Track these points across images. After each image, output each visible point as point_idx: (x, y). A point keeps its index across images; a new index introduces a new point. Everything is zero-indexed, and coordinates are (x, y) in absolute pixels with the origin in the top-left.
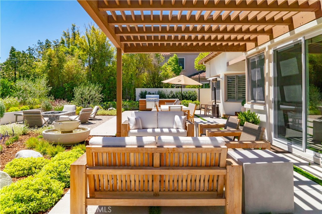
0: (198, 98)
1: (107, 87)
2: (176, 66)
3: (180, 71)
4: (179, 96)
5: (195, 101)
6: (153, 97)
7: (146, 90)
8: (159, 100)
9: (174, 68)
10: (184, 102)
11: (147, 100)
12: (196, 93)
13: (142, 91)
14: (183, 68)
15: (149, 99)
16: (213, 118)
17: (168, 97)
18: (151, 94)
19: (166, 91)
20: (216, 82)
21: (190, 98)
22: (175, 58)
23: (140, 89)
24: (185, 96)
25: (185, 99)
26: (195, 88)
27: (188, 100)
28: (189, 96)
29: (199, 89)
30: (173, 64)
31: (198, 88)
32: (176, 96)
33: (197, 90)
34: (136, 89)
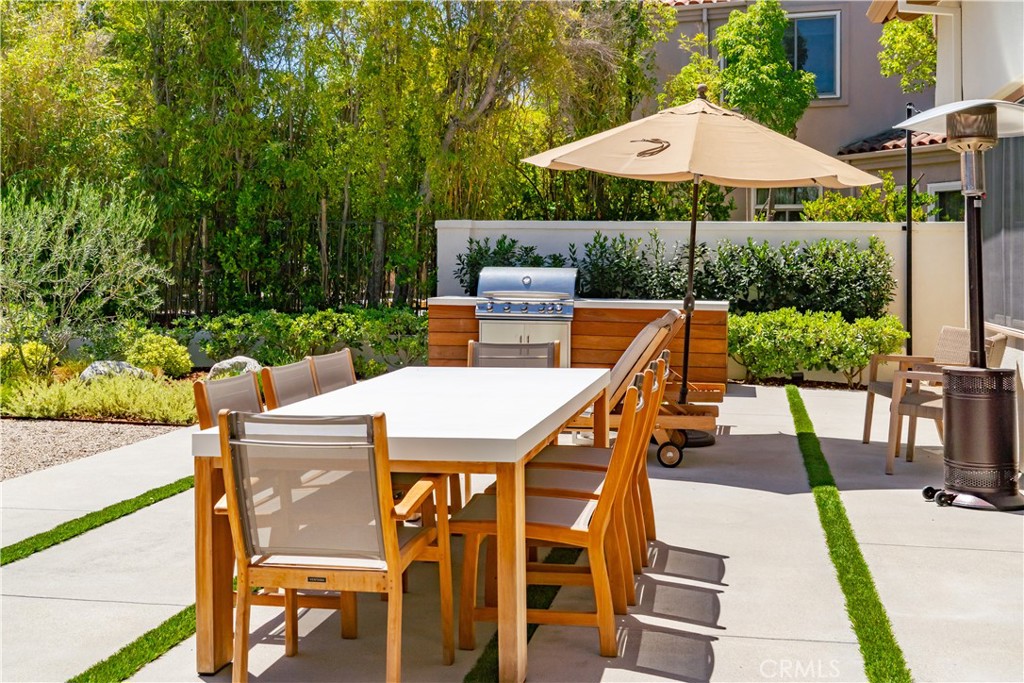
0: (898, 293)
1: (245, 210)
2: (765, 68)
3: (803, 103)
4: (745, 280)
5: (868, 321)
6: (527, 287)
7: (511, 236)
8: (576, 311)
9: (755, 81)
10: (783, 325)
11: (482, 307)
12: (880, 259)
13: (480, 237)
14: (826, 84)
15: (502, 297)
16: (947, 501)
17: (666, 285)
18: (537, 262)
19: (647, 239)
20: (986, 146)
21: (835, 292)
22: (766, 18)
23: (467, 223)
24: (791, 277)
25: (789, 304)
26: (878, 217)
27: (816, 308)
28: (828, 278)
29: (908, 229)
30: (744, 57)
31: (899, 218)
32: (722, 275)
33: (889, 234)
34: (438, 224)
